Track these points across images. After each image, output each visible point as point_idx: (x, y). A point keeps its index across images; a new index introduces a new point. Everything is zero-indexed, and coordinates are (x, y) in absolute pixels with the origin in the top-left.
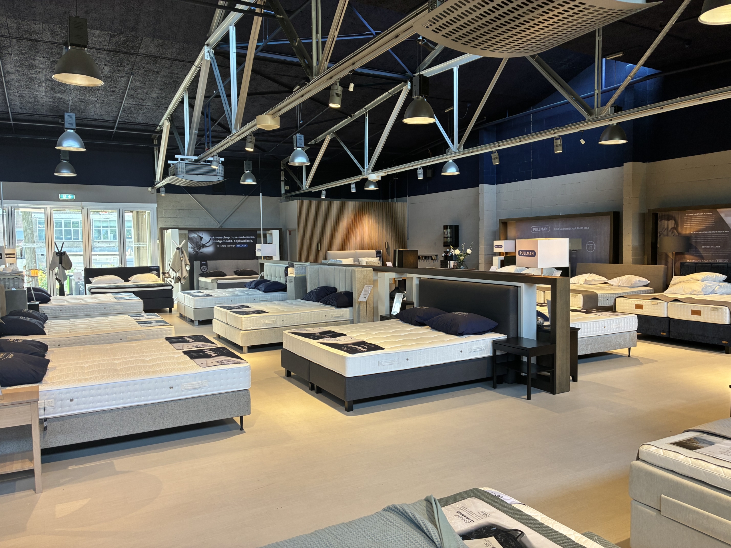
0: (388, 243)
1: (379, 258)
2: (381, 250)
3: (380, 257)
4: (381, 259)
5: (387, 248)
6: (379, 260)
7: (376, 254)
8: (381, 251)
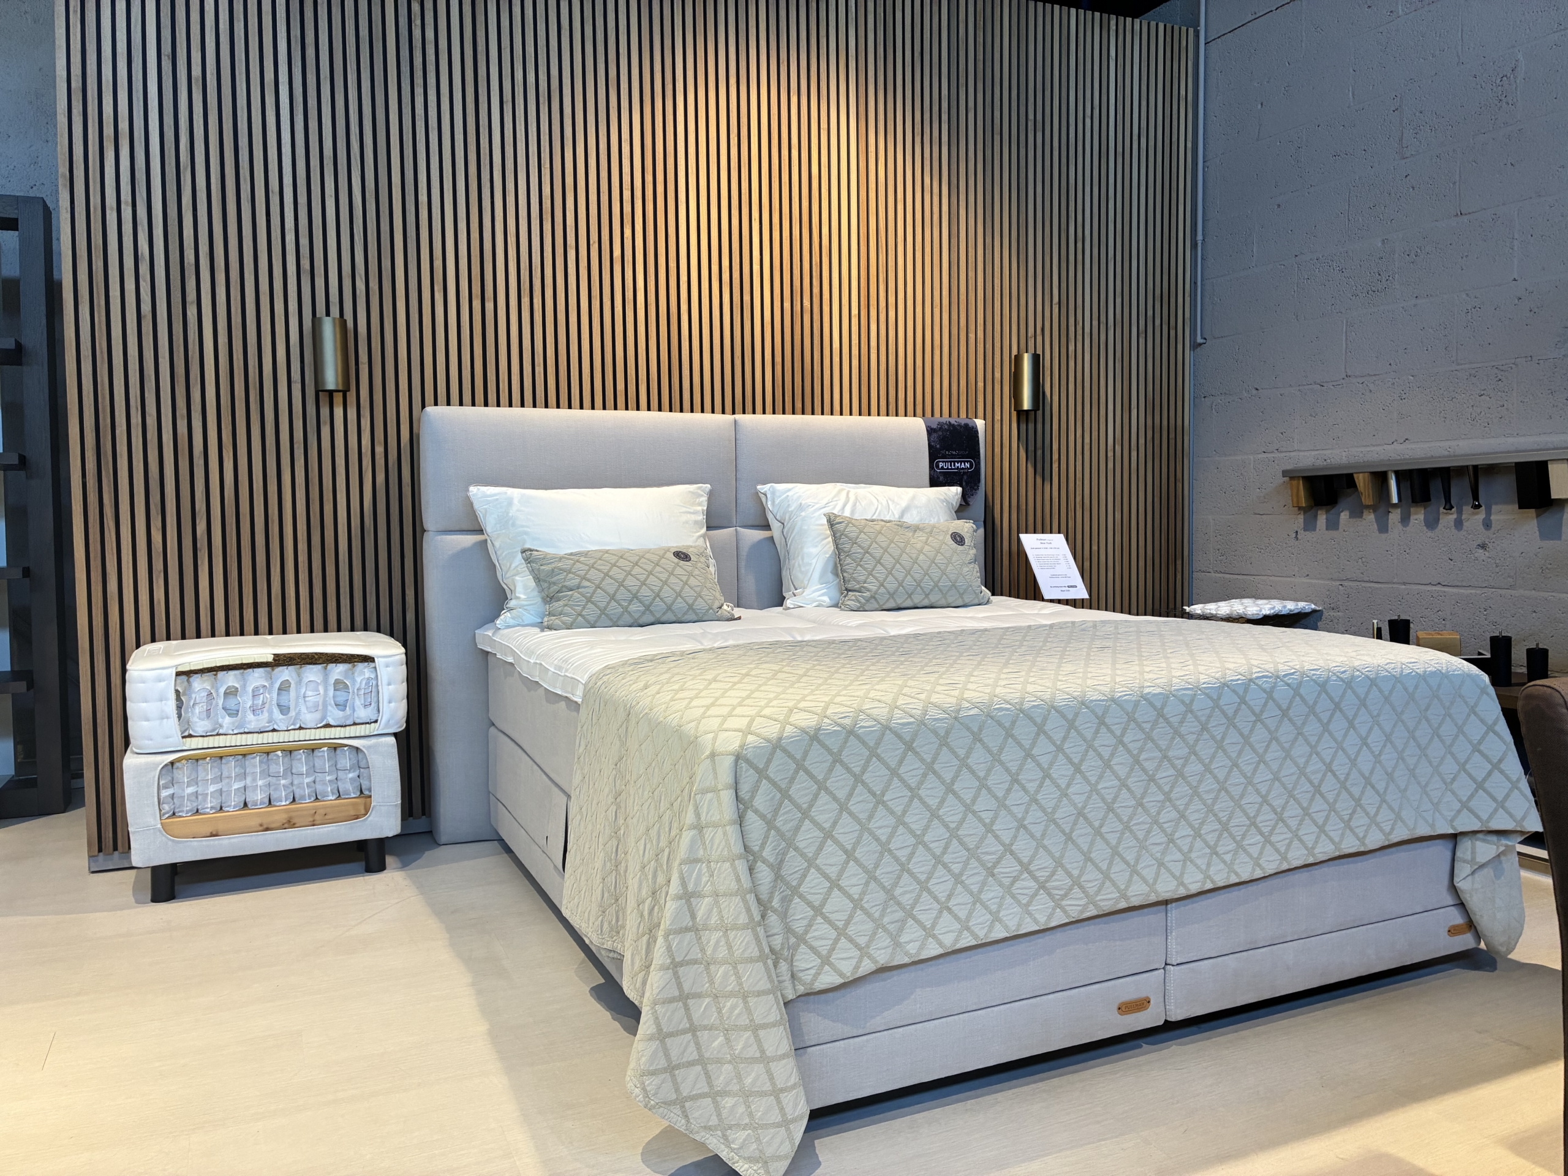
0: (1036, 360)
1: (955, 491)
2: (980, 423)
3: (969, 481)
4: (978, 502)
5: (1026, 405)
6: (962, 510)
7: (934, 455)
8: (973, 432)
